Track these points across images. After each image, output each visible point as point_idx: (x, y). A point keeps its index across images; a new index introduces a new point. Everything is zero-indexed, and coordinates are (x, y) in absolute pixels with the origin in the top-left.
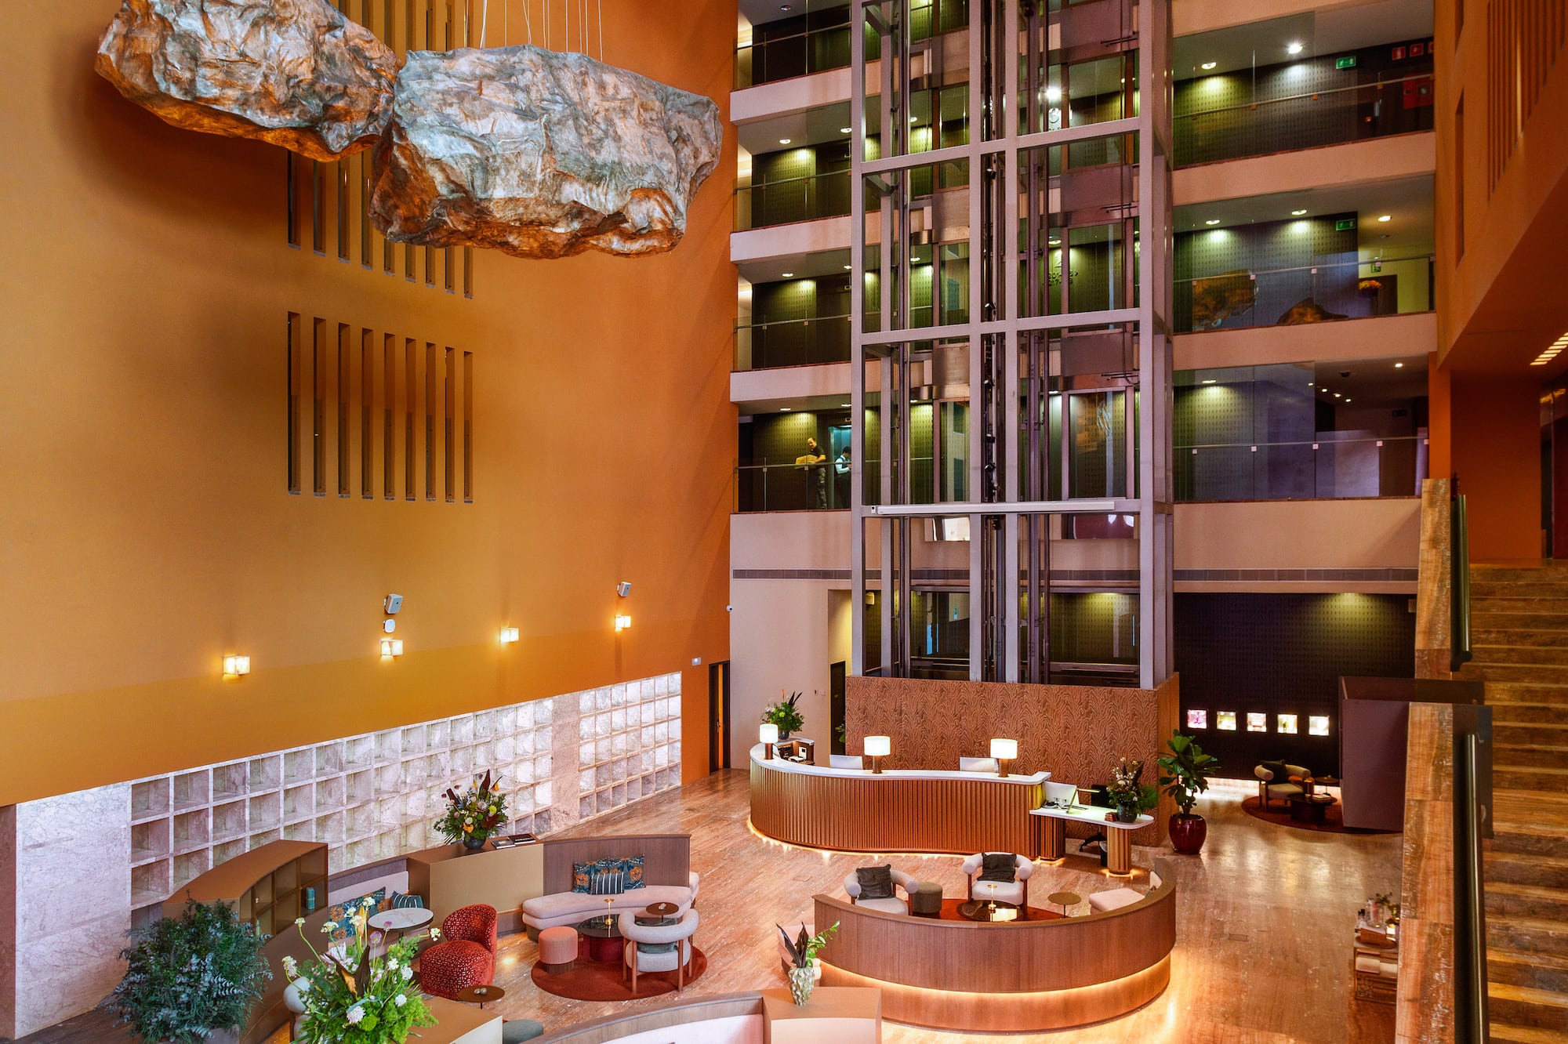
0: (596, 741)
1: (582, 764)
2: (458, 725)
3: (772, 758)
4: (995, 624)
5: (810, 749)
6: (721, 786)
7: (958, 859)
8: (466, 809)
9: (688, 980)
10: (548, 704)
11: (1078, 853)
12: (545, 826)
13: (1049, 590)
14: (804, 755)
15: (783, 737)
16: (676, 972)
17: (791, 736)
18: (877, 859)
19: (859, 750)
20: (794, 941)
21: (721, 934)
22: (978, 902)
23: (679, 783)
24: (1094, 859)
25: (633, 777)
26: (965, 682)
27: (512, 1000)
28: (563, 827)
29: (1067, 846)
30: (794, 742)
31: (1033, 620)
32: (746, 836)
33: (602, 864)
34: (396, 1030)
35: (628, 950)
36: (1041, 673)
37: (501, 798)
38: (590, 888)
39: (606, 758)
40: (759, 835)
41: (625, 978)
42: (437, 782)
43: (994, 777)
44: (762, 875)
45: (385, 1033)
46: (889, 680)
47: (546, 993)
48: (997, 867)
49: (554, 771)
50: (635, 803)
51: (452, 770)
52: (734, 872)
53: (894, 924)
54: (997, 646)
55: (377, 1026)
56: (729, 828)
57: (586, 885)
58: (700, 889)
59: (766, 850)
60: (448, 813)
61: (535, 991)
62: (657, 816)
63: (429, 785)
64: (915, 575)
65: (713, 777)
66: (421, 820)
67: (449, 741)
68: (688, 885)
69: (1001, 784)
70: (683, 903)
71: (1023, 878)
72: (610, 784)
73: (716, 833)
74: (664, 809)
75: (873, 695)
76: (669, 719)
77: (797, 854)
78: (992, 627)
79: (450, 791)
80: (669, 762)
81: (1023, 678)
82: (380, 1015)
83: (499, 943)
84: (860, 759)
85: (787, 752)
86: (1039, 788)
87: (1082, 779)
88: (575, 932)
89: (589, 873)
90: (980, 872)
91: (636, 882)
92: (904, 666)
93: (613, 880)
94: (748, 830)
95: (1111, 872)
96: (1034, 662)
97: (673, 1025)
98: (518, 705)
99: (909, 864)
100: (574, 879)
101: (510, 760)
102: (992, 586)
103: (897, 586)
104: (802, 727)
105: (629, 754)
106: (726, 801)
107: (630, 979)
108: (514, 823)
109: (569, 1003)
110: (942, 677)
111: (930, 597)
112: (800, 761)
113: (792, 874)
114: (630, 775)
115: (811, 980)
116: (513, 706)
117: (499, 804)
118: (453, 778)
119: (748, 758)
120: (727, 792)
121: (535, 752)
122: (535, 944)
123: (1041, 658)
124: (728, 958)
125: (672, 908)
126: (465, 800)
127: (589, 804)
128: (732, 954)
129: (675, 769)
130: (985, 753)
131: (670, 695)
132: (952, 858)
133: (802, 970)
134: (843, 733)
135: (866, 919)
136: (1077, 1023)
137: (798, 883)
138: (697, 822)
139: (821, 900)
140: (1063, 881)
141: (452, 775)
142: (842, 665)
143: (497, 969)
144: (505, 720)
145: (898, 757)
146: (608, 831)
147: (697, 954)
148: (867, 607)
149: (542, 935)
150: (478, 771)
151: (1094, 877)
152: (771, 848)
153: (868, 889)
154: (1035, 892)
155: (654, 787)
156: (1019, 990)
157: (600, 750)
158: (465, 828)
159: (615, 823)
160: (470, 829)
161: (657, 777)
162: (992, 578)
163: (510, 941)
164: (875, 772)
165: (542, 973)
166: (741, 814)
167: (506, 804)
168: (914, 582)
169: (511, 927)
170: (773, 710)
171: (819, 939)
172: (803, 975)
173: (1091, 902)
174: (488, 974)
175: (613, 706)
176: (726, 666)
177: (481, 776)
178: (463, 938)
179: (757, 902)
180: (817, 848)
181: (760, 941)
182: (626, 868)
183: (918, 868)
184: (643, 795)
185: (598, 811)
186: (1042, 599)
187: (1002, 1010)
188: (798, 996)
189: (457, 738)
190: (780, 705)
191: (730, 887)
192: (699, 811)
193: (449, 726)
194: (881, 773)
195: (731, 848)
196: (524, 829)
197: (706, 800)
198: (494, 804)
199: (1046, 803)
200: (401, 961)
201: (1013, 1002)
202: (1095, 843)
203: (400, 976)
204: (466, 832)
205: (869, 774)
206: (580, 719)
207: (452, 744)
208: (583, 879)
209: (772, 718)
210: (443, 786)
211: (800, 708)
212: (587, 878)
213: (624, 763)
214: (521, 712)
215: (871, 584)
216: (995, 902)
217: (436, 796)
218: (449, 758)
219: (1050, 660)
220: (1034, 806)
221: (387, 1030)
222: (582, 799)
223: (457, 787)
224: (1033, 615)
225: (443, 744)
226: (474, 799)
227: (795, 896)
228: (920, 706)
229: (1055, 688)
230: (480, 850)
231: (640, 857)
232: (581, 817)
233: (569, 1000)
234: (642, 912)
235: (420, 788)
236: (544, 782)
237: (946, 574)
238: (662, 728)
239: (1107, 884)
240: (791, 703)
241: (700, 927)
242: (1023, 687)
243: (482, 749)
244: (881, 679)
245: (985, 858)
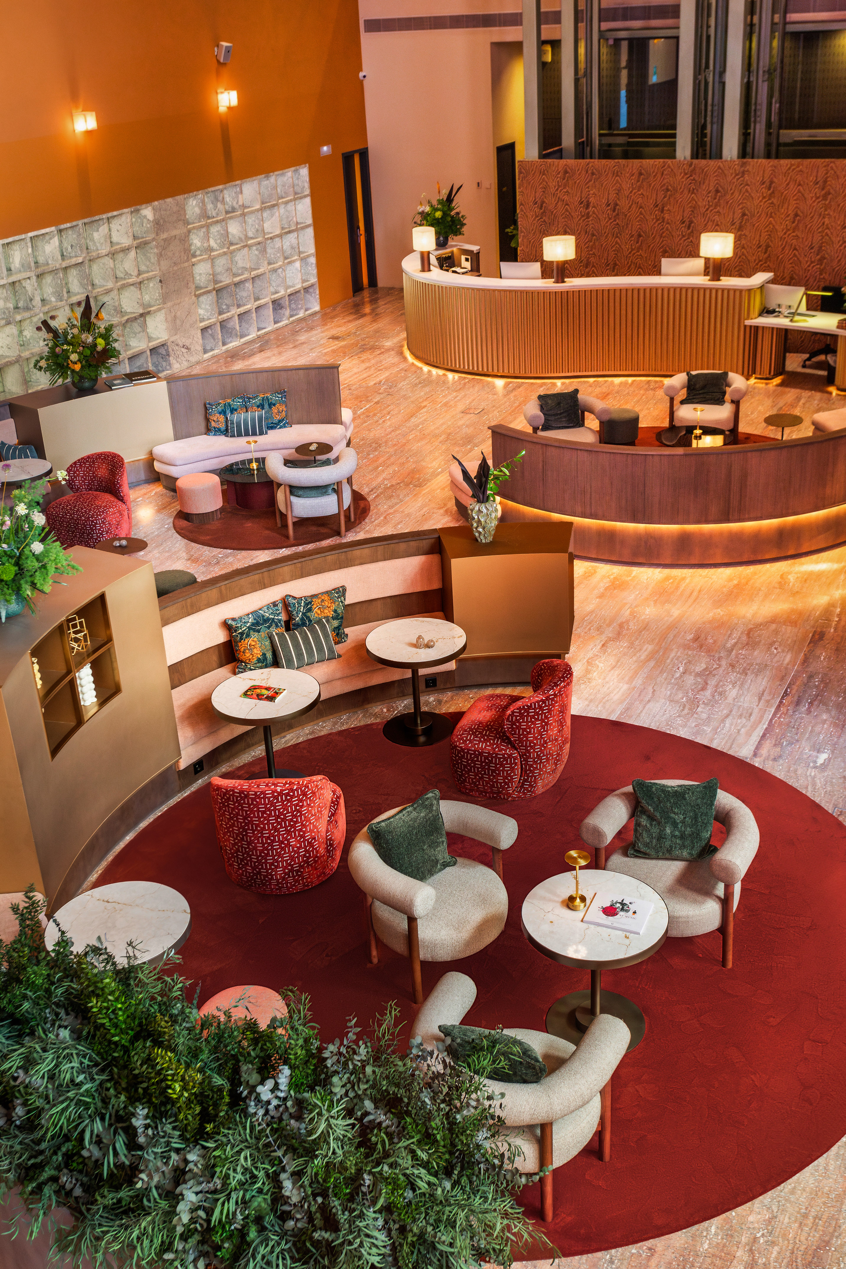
0: (212, 260)
1: (198, 288)
2: (39, 243)
3: (429, 270)
4: (710, 80)
5: (475, 258)
6: (367, 310)
7: (656, 382)
8: (69, 344)
9: (351, 525)
10: (148, 212)
11: (800, 370)
12: (164, 364)
13: (784, 28)
14: (468, 265)
15: (441, 244)
16: (336, 517)
17: (451, 243)
18: (559, 386)
19: (536, 255)
20: (473, 473)
21: (384, 475)
22: (679, 428)
23: (317, 308)
24: (820, 376)
25: (262, 302)
26: (669, 161)
27: (155, 552)
28: (185, 364)
29: (788, 363)
30: (455, 249)
31: (761, 73)
32: (402, 366)
33: (238, 403)
34: (37, 578)
35: (280, 496)
36: (768, 144)
37: (109, 329)
38: (227, 430)
39: (226, 280)
40: (419, 364)
41: (279, 525)
42: (27, 314)
43: (702, 281)
44: (425, 410)
45: (26, 582)
46: (571, 162)
47: (193, 544)
48: (704, 387)
49: (165, 298)
50: (267, 334)
51: (43, 300)
52: (391, 407)
53: (586, 454)
54: (712, 111)
55: (16, 575)
56: (382, 357)
57: (222, 426)
58: (355, 427)
59: (428, 381)
60: (47, 349)
61: (179, 543)
62: (295, 347)
63: (18, 318)
64: (606, 15)
65: (357, 299)
66: (17, 361)
67: (33, 264)
68: (341, 423)
69: (711, 289)
70: (337, 443)
71: (735, 398)
72: (235, 311)
73: (367, 365)
74: (302, 338)
75: (552, 184)
76: (299, 228)
77: (465, 384)
78: (706, 83)
79: (45, 323)
80: (304, 281)
81: (744, 153)
82: (17, 564)
83: (132, 495)
84: (538, 265)
85: (447, 263)
86: (758, 292)
87: (811, 280)
88: (216, 479)
89: (223, 412)
90: (683, 394)
91: (280, 421)
92: (590, 141)
93: (253, 420)
94: (405, 359)
95: (838, 389)
96: (759, 131)
97: (340, 568)
98: (110, 215)
99: (598, 390)
100: (207, 420)
101: (110, 285)
102: (708, 27)
103: (582, 34)
104: (464, 229)
105: (254, 273)
106: (375, 326)
107: (285, 526)
108: (126, 361)
109: (219, 553)
110: (639, 156)
111: (625, 45)
112: (463, 273)
113: (461, 407)
114: (257, 299)
115: (493, 515)
116: (104, 216)
117: (106, 335)
118: (46, 309)
119: (400, 271)
120: (376, 316)
121: (139, 274)
122: (172, 493)
123: (769, 125)
124: (394, 501)
125: (325, 448)
126: (66, 333)
127: (213, 336)
128: (399, 496)
129: (311, 290)
130: (693, 252)
131: (297, 197)
132: (649, 382)
133: (483, 505)
134: (513, 237)
135: (553, 449)
136: (790, 553)
137: (469, 416)
138: (344, 352)
139: (499, 431)
140: (781, 404)
141: (43, 305)
142: (511, 147)
143: (133, 523)
144: (96, 235)
145: (585, 262)
146: (239, 366)
147: (357, 497)
148: (543, 66)
149: (179, 483)
150: (74, 299)
151: (818, 395)
152: (434, 378)
153: (553, 418)
154: (747, 416)
155: (287, 312)
156: (728, 521)
157: (218, 269)
158: (71, 365)
159: (245, 357)
160: (77, 367)
161: (290, 301)
162: (709, 15)
163: (144, 491)
164: (557, 282)
165: (184, 523)
166: (395, 340)
167: (114, 336)
168: (605, 26)
169: (143, 476)
170: (428, 209)
171: (501, 471)
172: (485, 511)
173: (814, 423)
174: (125, 526)
175: (227, 212)
176: (364, 154)
177: (79, 304)
178: (90, 489)
179: (422, 439)
180: (488, 376)
181: (428, 480)
182: (266, 406)
183: (608, 394)
184: (275, 323)
185: (224, 344)
186: (775, 43)
187: (707, 542)
188: (480, 533)
189: (41, 260)
190: (435, 203)
191: (389, 423)
192: (344, 339)
193: (29, 244)
194: (563, 282)
195: (387, 380)
196: (139, 367)
197: (352, 326)
198: (101, 336)
199: (767, 311)
200: (29, 506)
201: (721, 533)
202: (822, 357)
203: (31, 523)
204: (73, 371)
205: (549, 284)
206: (189, 231)
207: (37, 267)
208: (218, 420)
209: (426, 219)
210: (35, 319)
211: (461, 205)
212: (222, 418)
213: (249, 285)
214: (115, 225)
215: (548, 32)
216: (701, 428)
217: (29, 332)
218: (36, 284)
219: (780, 127)
220: (752, 315)
221: (29, 579)
222: (204, 330)
223: (53, 318)
224: (761, 64)
225: (25, 267)
226: (75, 331)
227: (465, 430)
228: (613, 196)
229: (784, 162)
230: (92, 391)
231: (283, 392)
232: (205, 351)
233: (219, 550)
234: (290, 455)
235: (8, 323)
236: (155, 311)
237: (648, 12)
238: (291, 239)
239: (833, 403)
240: (450, 199)
241: (359, 468)
242: (743, 165)
243: (73, 272)
244: (563, 162)
245: (691, 378)
